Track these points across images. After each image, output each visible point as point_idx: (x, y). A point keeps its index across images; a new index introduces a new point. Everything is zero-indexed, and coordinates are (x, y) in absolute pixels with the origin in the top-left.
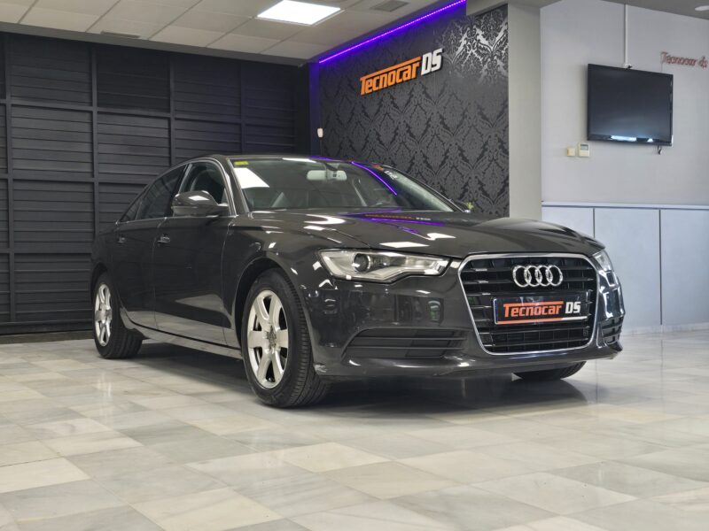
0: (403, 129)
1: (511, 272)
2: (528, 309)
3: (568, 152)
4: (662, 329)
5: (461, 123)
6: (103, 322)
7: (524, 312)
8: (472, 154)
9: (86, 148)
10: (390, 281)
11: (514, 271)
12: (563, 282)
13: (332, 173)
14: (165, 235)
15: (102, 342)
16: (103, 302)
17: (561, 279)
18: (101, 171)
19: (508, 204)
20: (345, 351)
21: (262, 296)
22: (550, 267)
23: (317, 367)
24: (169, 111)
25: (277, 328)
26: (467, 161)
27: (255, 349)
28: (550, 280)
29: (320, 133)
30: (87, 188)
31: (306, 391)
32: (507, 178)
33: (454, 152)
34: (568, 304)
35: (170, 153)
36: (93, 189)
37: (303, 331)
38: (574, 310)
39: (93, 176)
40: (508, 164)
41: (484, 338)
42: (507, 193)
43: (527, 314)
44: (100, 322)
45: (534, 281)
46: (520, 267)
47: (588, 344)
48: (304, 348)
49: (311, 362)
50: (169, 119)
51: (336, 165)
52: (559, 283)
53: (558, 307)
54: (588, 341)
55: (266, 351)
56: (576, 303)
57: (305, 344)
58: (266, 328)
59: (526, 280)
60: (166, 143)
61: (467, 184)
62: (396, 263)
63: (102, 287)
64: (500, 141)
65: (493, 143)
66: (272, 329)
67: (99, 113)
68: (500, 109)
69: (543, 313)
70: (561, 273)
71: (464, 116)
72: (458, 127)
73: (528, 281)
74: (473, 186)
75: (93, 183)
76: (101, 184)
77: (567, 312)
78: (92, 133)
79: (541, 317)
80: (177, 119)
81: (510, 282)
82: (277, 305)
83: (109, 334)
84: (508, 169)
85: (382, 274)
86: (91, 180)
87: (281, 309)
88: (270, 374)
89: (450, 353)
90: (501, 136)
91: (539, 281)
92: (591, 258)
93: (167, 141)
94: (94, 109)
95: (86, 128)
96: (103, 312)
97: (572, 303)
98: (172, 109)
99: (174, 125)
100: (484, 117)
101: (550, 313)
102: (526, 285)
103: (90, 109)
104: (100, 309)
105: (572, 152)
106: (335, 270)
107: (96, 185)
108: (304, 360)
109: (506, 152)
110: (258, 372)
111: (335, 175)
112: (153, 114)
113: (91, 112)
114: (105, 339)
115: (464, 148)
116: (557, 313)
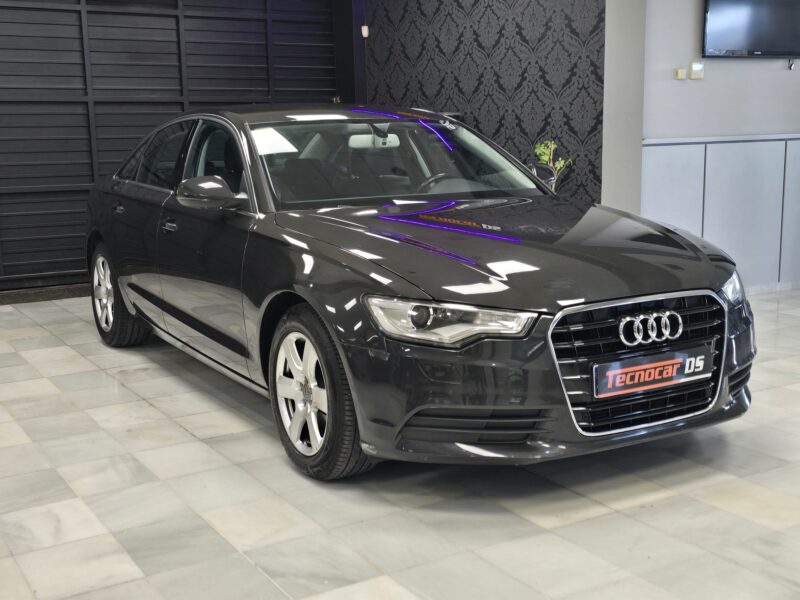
0: (468, 36)
1: (617, 326)
2: (637, 374)
3: (677, 74)
4: (779, 287)
5: (543, 36)
6: (105, 301)
7: (632, 378)
8: (557, 77)
9: (76, 58)
10: (458, 345)
11: (622, 325)
12: (683, 332)
13: (381, 140)
14: (172, 221)
15: (104, 325)
16: (102, 276)
17: (680, 331)
18: (95, 87)
19: (601, 147)
20: (400, 432)
21: (293, 337)
22: (668, 313)
23: (364, 446)
24: (176, 7)
25: (313, 384)
26: (550, 86)
27: (286, 400)
28: (667, 333)
29: (365, 31)
30: (80, 110)
31: (351, 466)
32: (601, 113)
33: (533, 73)
34: (688, 361)
35: (180, 61)
36: (88, 110)
37: (346, 397)
38: (695, 367)
39: (86, 94)
40: (602, 95)
41: (580, 416)
42: (600, 132)
43: (636, 381)
44: (100, 300)
45: (646, 336)
46: (628, 319)
47: (711, 406)
48: (347, 418)
49: (356, 438)
50: (177, 17)
51: (384, 126)
52: (677, 336)
53: (676, 367)
54: (711, 402)
55: (300, 406)
56: (699, 358)
57: (348, 413)
58: (298, 378)
59: (636, 335)
60: (173, 48)
61: (549, 116)
62: (465, 318)
63: (100, 260)
64: (593, 64)
65: (584, 67)
66: (307, 381)
67: (89, 12)
68: (594, 22)
69: (657, 377)
70: (680, 320)
71: (548, 28)
72: (539, 40)
73: (639, 338)
74: (557, 119)
75: (86, 103)
76: (96, 103)
77: (687, 371)
78: (82, 39)
79: (655, 381)
80: (186, 17)
81: (614, 340)
82: (312, 355)
83: (111, 319)
84: (602, 102)
85: (448, 335)
86: (85, 99)
87: (317, 363)
88: (305, 435)
89: (534, 438)
90: (594, 58)
91: (653, 335)
92: (719, 292)
93: (175, 45)
94: (83, 7)
95: (74, 32)
96: (103, 290)
97: (693, 359)
98: (180, 4)
99: (184, 24)
100: (573, 31)
101: (665, 375)
102: (636, 343)
103: (77, 7)
104: (99, 284)
105: (682, 74)
106: (386, 324)
107: (91, 106)
108: (348, 433)
109: (600, 79)
110: (290, 427)
111: (384, 143)
112: (156, 11)
113: (79, 12)
114: (107, 322)
115: (546, 69)
116: (674, 374)
